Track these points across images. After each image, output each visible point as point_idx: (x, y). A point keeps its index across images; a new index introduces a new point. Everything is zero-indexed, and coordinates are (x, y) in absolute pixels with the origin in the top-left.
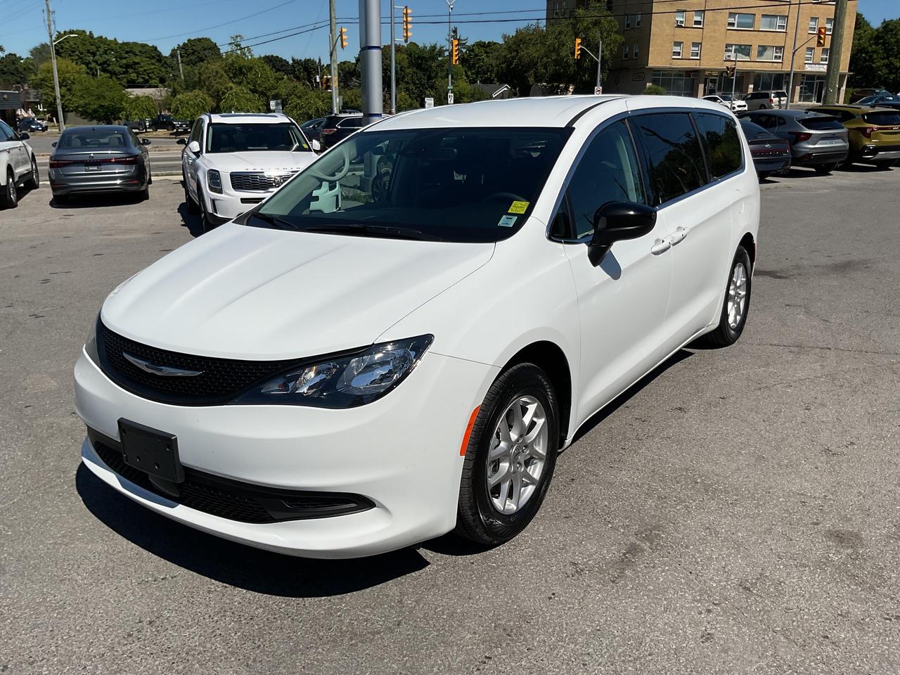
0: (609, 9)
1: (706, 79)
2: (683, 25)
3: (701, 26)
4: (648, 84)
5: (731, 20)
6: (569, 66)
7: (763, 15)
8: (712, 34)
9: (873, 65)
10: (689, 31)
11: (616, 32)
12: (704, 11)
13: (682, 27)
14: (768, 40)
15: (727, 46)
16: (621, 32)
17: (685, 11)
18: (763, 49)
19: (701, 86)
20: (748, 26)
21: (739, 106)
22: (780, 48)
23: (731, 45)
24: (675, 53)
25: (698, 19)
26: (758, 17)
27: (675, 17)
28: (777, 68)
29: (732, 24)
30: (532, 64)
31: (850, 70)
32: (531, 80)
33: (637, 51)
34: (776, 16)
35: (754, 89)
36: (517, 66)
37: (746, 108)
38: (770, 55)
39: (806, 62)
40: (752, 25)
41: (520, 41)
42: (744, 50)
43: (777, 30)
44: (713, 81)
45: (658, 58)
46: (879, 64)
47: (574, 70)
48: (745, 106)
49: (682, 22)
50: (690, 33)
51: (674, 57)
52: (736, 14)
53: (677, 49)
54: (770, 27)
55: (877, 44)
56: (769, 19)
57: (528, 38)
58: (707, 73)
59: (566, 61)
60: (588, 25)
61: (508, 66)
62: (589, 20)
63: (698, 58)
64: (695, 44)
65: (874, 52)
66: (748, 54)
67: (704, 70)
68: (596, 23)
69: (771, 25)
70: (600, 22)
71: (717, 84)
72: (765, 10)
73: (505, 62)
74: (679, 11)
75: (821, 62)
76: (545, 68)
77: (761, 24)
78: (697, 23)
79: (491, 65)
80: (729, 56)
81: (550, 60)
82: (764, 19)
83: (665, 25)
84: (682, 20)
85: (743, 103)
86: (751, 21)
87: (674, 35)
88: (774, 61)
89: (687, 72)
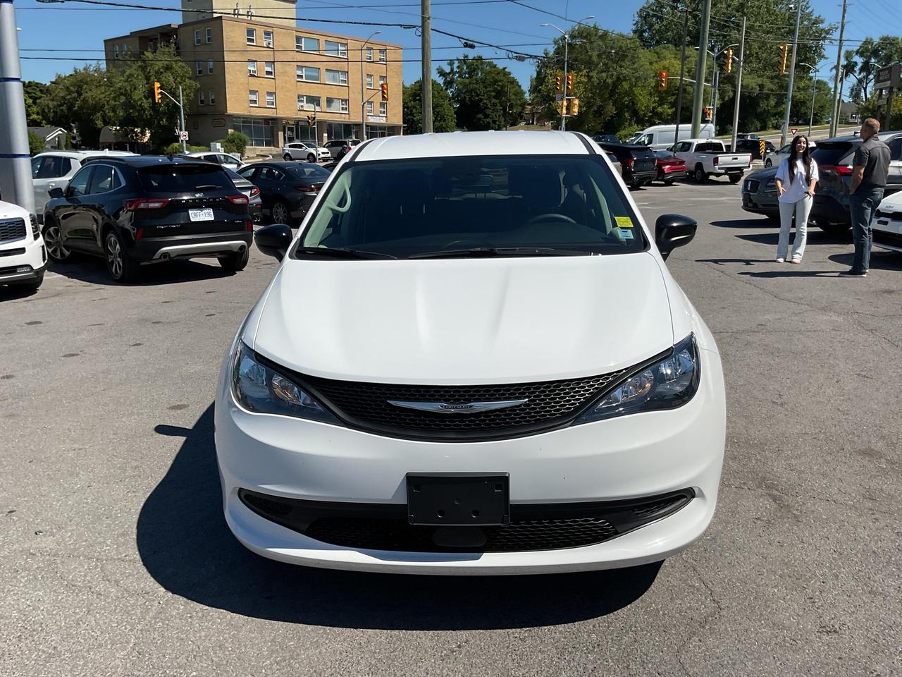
0: (179, 54)
1: (284, 127)
2: (256, 75)
3: (273, 77)
4: (229, 130)
5: (299, 73)
6: (144, 110)
7: (326, 70)
8: (284, 84)
9: (415, 119)
10: (263, 81)
11: (190, 78)
12: (274, 62)
13: (254, 76)
14: (334, 93)
15: (299, 96)
16: (194, 78)
17: (256, 61)
18: (330, 101)
19: (281, 134)
20: (314, 79)
21: (323, 153)
22: (345, 101)
23: (303, 96)
24: (252, 101)
25: (269, 69)
26: (323, 71)
27: (247, 66)
28: (344, 119)
29: (301, 76)
30: (98, 107)
31: (404, 123)
32: (99, 123)
33: (213, 97)
34: (338, 71)
35: (329, 137)
36: (81, 108)
37: (329, 155)
38: (337, 106)
39: (368, 114)
40: (318, 78)
41: (79, 82)
42: (314, 100)
43: (341, 84)
44: (291, 129)
45: (236, 104)
46: (418, 118)
47: (150, 114)
48: (328, 153)
49: (254, 72)
50: (264, 83)
51: (251, 105)
52: (303, 67)
53: (253, 97)
54: (334, 81)
55: (415, 100)
56: (332, 74)
57: (89, 79)
58: (284, 122)
59: (140, 105)
60: (159, 69)
61: (70, 108)
62: (160, 64)
63: (274, 107)
64: (270, 94)
65: (414, 107)
66: (318, 105)
67: (281, 119)
68: (168, 68)
69: (334, 79)
70: (171, 68)
71: (295, 132)
72: (328, 65)
73: (65, 103)
74: (249, 61)
75: (381, 115)
76: (114, 111)
77: (326, 78)
78: (268, 73)
79: (48, 106)
80: (302, 106)
81: (118, 103)
82: (328, 73)
83: (238, 73)
84: (254, 69)
85: (326, 150)
86: (316, 74)
87: (248, 83)
88: (341, 112)
89: (265, 119)
